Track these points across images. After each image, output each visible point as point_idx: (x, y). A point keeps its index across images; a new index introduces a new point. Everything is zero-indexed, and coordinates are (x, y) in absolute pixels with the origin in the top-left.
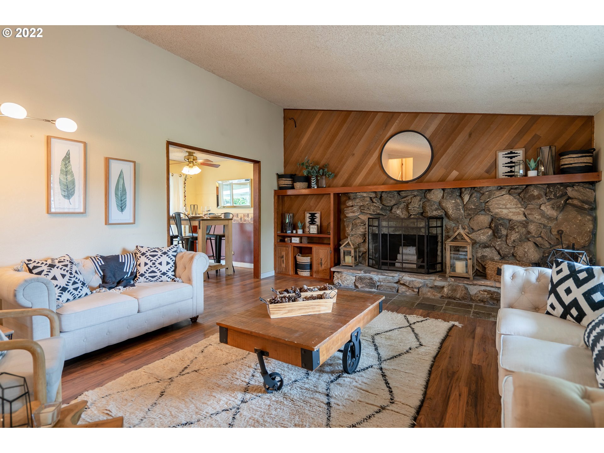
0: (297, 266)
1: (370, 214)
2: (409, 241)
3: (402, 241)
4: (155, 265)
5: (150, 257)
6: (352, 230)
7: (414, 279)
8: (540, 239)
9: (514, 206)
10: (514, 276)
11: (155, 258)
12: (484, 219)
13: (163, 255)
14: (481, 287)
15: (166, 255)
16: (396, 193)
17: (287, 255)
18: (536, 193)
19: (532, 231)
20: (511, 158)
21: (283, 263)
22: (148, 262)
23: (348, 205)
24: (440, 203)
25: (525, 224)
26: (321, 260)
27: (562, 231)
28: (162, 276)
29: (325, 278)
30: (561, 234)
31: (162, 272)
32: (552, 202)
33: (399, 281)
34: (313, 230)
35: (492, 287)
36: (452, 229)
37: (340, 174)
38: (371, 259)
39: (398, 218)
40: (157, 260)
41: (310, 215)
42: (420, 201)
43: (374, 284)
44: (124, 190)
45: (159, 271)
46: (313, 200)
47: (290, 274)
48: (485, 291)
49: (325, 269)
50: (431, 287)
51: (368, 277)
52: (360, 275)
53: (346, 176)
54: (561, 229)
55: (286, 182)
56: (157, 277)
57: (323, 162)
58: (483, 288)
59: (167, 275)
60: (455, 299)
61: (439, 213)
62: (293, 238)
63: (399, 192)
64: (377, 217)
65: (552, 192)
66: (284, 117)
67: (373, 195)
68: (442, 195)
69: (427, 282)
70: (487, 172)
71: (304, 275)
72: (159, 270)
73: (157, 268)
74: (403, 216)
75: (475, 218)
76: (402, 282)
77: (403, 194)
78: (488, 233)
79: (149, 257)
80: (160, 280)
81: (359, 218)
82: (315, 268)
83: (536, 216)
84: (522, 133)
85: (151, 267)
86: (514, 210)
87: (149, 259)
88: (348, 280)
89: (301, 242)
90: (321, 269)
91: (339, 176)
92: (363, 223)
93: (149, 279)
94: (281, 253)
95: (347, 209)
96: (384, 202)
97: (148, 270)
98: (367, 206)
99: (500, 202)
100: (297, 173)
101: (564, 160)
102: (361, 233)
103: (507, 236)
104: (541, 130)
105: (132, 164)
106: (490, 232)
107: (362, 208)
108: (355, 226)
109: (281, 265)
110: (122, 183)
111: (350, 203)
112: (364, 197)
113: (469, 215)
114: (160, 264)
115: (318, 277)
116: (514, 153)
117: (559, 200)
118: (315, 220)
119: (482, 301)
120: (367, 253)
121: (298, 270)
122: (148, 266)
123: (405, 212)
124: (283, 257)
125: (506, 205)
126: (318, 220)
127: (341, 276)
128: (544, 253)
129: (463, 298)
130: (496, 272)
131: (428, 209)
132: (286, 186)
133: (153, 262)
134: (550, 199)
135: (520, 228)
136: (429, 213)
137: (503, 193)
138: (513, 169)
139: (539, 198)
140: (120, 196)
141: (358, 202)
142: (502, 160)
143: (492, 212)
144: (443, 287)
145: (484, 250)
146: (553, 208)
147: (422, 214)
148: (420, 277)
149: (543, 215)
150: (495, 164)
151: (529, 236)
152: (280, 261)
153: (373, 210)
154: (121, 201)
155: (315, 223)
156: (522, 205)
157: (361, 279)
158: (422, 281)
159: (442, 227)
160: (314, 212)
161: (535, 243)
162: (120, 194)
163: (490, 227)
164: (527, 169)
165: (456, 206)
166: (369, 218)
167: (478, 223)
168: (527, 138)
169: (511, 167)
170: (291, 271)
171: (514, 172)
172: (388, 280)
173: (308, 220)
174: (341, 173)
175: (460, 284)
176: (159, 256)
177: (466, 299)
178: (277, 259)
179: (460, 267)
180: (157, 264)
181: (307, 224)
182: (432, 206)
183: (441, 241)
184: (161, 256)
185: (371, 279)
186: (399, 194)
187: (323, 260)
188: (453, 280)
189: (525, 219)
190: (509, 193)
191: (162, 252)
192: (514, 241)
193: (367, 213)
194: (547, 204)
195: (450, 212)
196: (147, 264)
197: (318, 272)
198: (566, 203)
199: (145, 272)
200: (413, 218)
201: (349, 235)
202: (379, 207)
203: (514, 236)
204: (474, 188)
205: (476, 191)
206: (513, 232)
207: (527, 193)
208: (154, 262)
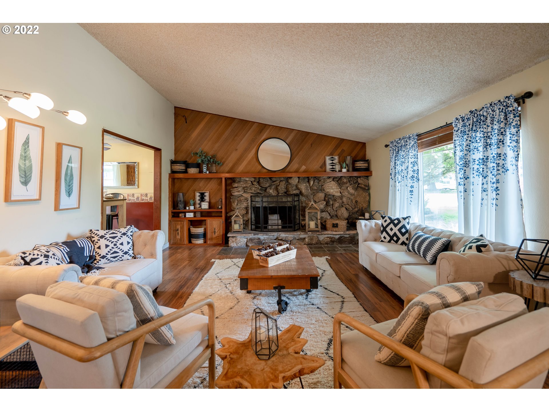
0: (191, 236)
1: (251, 193)
2: (273, 211)
3: (268, 211)
4: (116, 246)
5: (111, 239)
6: (237, 205)
7: (287, 235)
8: (348, 205)
9: (336, 188)
10: (365, 226)
11: (115, 240)
12: (321, 195)
13: (123, 236)
14: (325, 235)
15: (126, 236)
16: (268, 178)
17: (182, 228)
18: (345, 181)
19: (344, 201)
20: (332, 160)
21: (178, 235)
22: (108, 243)
23: (234, 186)
24: (296, 186)
25: (341, 197)
26: (215, 229)
27: (357, 201)
28: (124, 255)
29: (218, 243)
30: (357, 202)
31: (125, 251)
32: (352, 185)
33: (277, 238)
34: (205, 206)
35: (331, 234)
36: (304, 201)
37: (225, 163)
38: (253, 225)
39: (270, 196)
40: (118, 241)
41: (200, 194)
42: (285, 184)
43: (261, 242)
44: (72, 175)
45: (121, 251)
46: (202, 182)
47: (185, 244)
48: (328, 237)
49: (218, 236)
50: (298, 239)
51: (256, 238)
52: (251, 237)
53: (230, 165)
54: (357, 200)
55: (180, 167)
56: (119, 257)
57: (211, 153)
58: (326, 236)
59: (128, 253)
60: (312, 245)
61: (297, 192)
62: (187, 214)
63: (270, 178)
64: (257, 195)
65: (352, 180)
66: (175, 113)
67: (253, 179)
68: (298, 180)
69: (295, 236)
70: (321, 167)
71: (198, 243)
72: (121, 249)
73: (119, 248)
74: (274, 194)
75: (317, 195)
76: (280, 238)
77: (274, 179)
78: (324, 203)
79: (109, 239)
80: (121, 259)
81: (242, 196)
82: (209, 236)
83: (346, 193)
84: (337, 147)
85: (113, 248)
86: (336, 190)
87: (110, 241)
88: (242, 242)
89: (195, 216)
90: (214, 236)
91: (225, 165)
92: (246, 199)
93: (110, 260)
94: (176, 227)
95: (233, 189)
96: (262, 185)
97: (110, 251)
98: (249, 187)
99: (329, 185)
100: (187, 160)
101: (357, 164)
102: (244, 207)
103: (333, 204)
104: (345, 147)
105: (79, 150)
106: (325, 203)
107: (245, 189)
108: (240, 201)
109: (175, 237)
110: (70, 169)
111: (236, 185)
112: (246, 181)
113: (314, 193)
114: (122, 244)
115: (212, 243)
116: (334, 158)
117: (355, 185)
118: (204, 198)
119: (327, 243)
120: (250, 221)
121: (191, 239)
122: (110, 248)
123: (275, 192)
124: (178, 230)
125: (332, 187)
126: (207, 198)
127: (236, 240)
128: (350, 213)
129: (317, 243)
130: (332, 226)
131: (290, 189)
132: (181, 170)
133: (114, 243)
134: (351, 184)
135: (339, 200)
136: (291, 192)
137: (331, 180)
138: (334, 167)
139: (346, 184)
140: (68, 181)
141: (242, 184)
142: (328, 162)
143: (325, 191)
144: (305, 238)
145: (322, 214)
146: (353, 189)
147: (286, 193)
148: (291, 234)
149: (348, 192)
150: (325, 163)
151: (343, 204)
152: (174, 234)
153: (254, 190)
154: (69, 186)
155: (205, 201)
156: (339, 187)
157: (251, 240)
158: (292, 236)
159: (299, 200)
160: (203, 192)
161: (346, 208)
162: (68, 179)
163: (324, 200)
164: (342, 168)
165: (307, 187)
166: (251, 196)
167: (318, 198)
168: (339, 151)
169: (333, 166)
170: (186, 241)
171: (334, 168)
172: (271, 238)
173: (198, 198)
174: (227, 162)
175: (315, 235)
176: (120, 237)
177: (318, 244)
178: (172, 232)
179: (312, 225)
180: (118, 244)
181: (198, 202)
182: (292, 187)
183: (298, 209)
184: (122, 237)
185: (259, 239)
186: (271, 180)
187: (216, 229)
188: (311, 233)
189: (340, 195)
190: (333, 180)
191: (121, 233)
192: (337, 207)
193: (249, 192)
194: (350, 186)
195: (303, 191)
196: (109, 246)
197: (211, 239)
198: (358, 186)
199: (107, 254)
200: (281, 196)
201: (235, 209)
202: (259, 188)
203: (337, 205)
204: (316, 177)
205: (316, 179)
206: (336, 202)
207: (341, 180)
208: (116, 243)
